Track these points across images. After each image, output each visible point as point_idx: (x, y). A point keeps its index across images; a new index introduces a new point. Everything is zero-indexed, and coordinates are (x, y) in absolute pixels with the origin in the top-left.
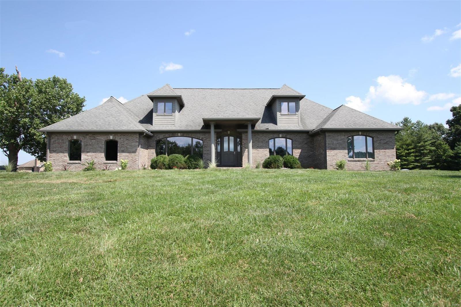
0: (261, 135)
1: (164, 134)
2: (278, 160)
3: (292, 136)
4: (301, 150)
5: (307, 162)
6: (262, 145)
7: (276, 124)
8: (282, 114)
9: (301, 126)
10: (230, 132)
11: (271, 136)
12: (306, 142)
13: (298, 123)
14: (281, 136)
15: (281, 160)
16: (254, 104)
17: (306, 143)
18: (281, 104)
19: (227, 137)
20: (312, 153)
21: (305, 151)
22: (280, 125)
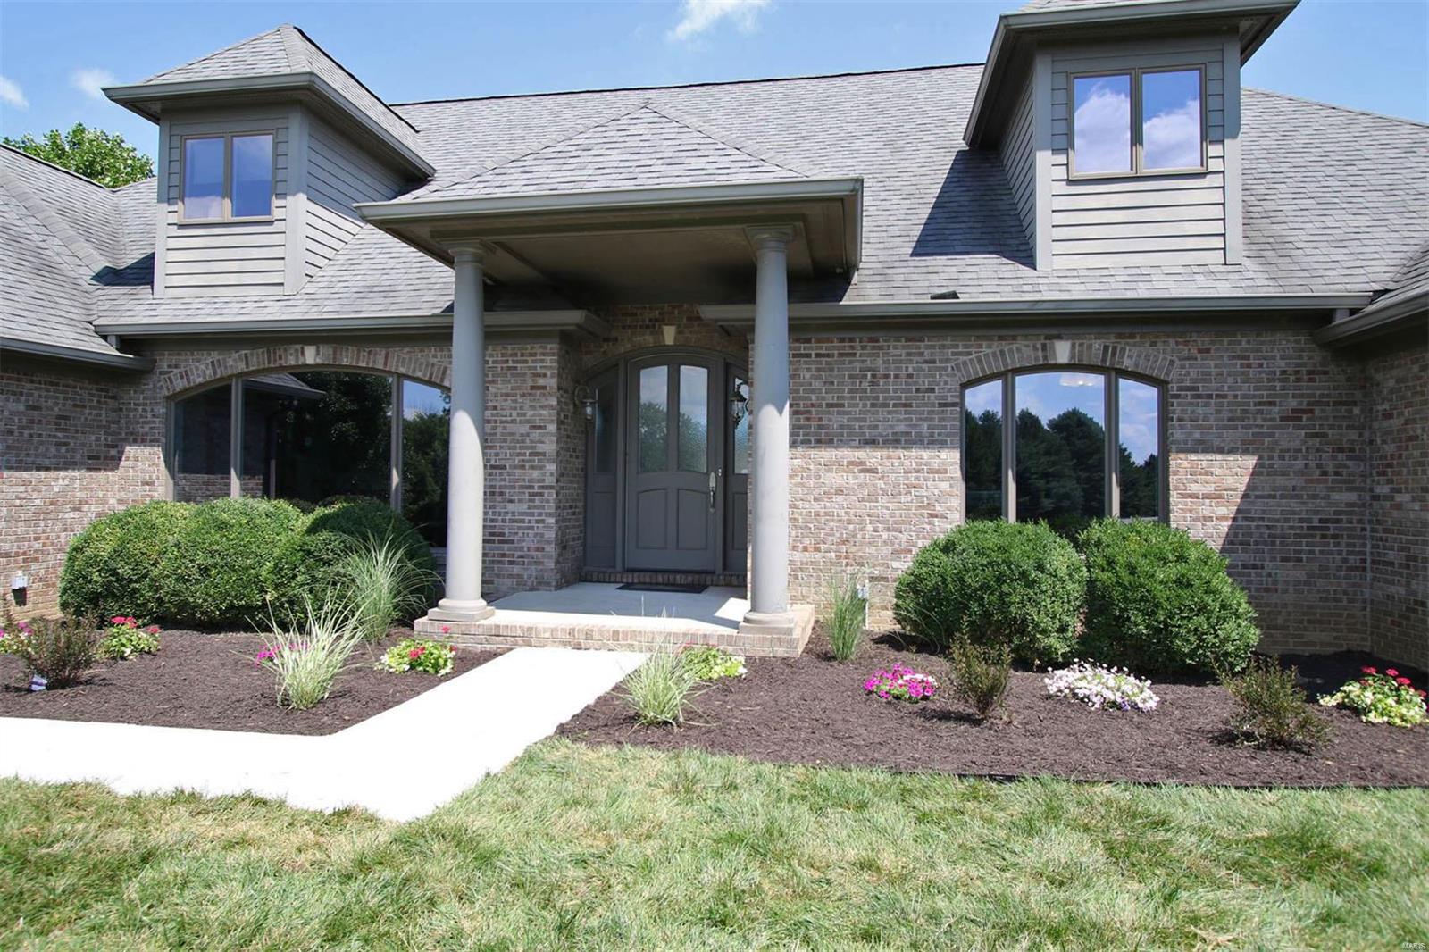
0: (897, 348)
1: (215, 356)
2: (1034, 574)
3: (1163, 354)
4: (1250, 461)
5: (1301, 575)
6: (902, 428)
7: (1030, 261)
8: (1075, 175)
9: (1250, 265)
10: (679, 332)
11: (987, 352)
12: (1293, 404)
13: (1218, 242)
14: (1063, 351)
15: (1063, 571)
16: (877, 145)
17: (1294, 416)
18: (1069, 91)
19: (663, 371)
20: (1352, 497)
21: (1280, 481)
22: (1060, 263)
